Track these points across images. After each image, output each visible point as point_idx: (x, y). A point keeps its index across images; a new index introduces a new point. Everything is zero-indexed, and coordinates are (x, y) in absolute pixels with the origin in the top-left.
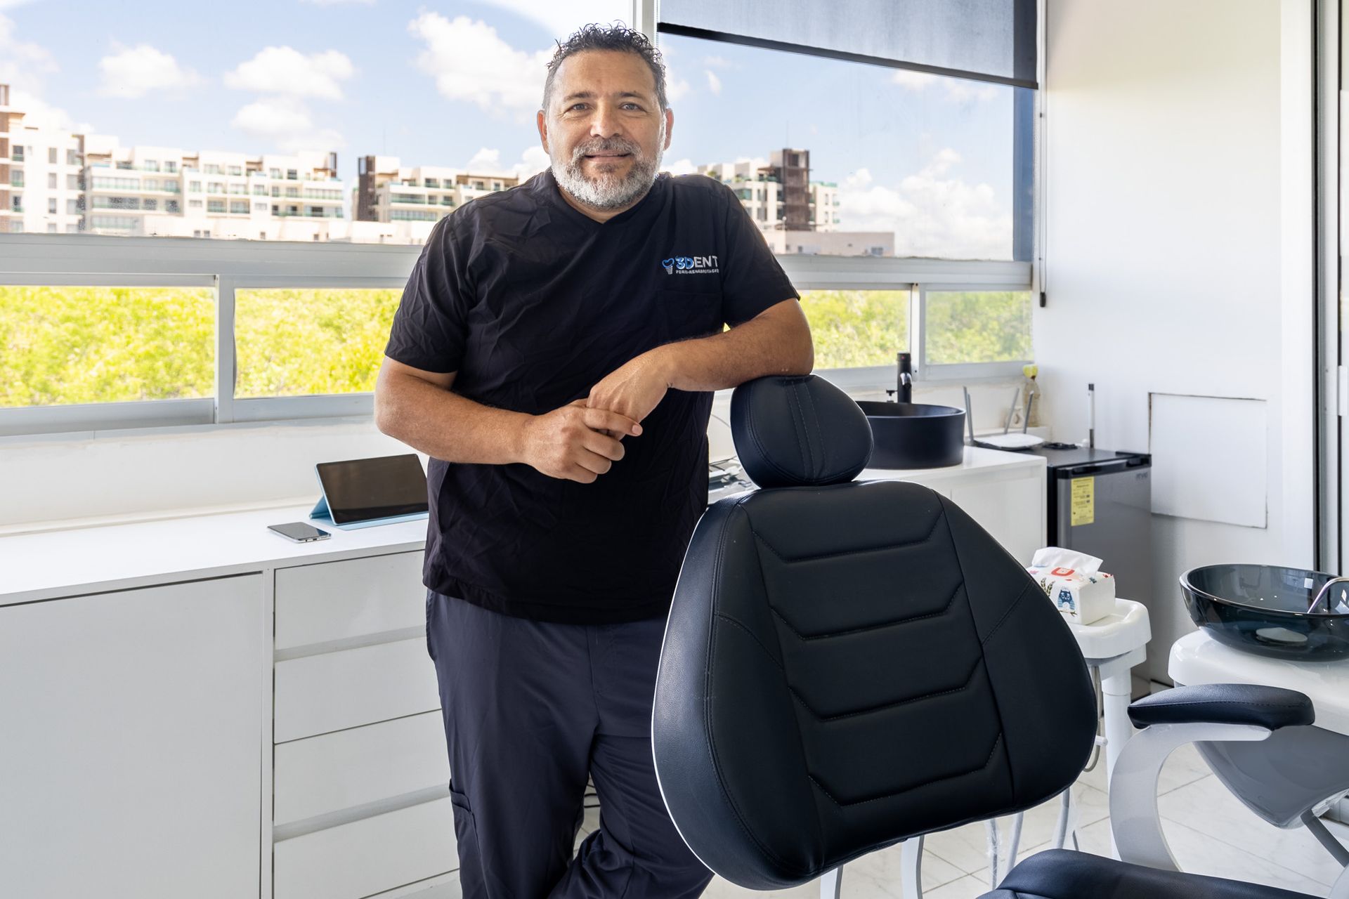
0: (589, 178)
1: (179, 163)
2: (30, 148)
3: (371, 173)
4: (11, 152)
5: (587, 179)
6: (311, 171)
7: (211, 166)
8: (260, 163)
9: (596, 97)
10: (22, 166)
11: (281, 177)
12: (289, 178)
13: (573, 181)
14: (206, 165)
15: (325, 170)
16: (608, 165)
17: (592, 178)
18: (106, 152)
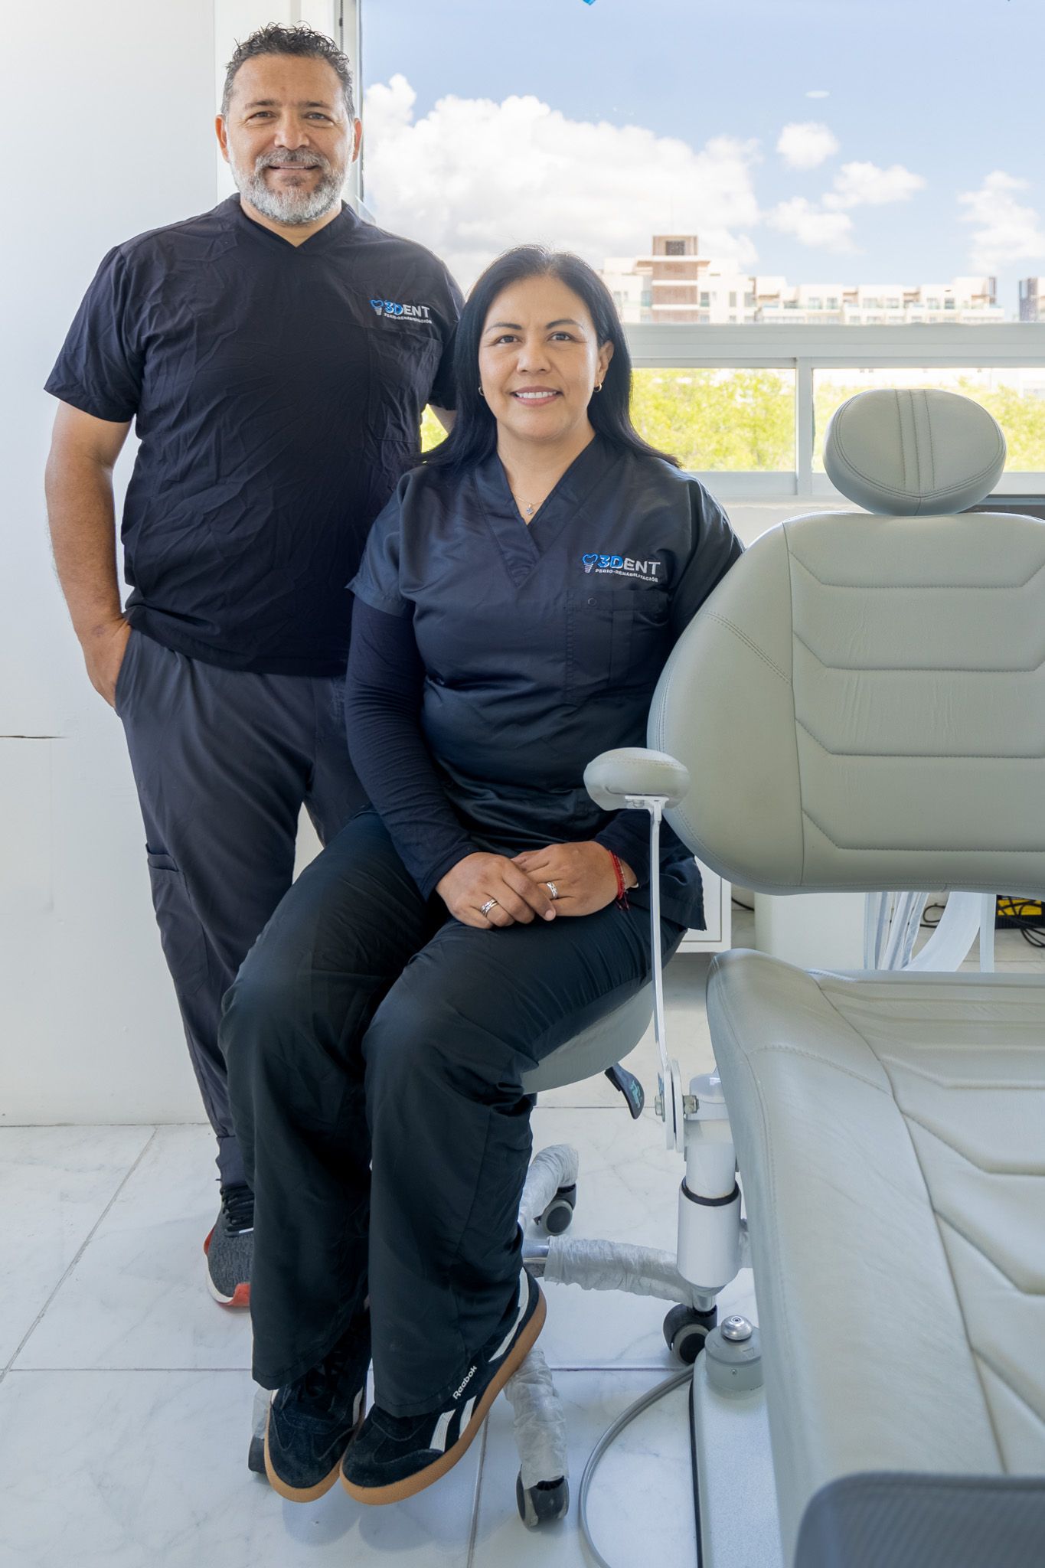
0: (274, 191)
1: (840, 299)
2: (714, 293)
3: (1032, 297)
4: (699, 298)
5: (272, 192)
6: (969, 298)
7: (870, 300)
8: (917, 294)
9: (280, 105)
10: (708, 311)
11: (938, 308)
12: (947, 308)
13: (257, 193)
14: (864, 299)
15: (983, 296)
16: (294, 178)
17: (276, 191)
18: (774, 293)
